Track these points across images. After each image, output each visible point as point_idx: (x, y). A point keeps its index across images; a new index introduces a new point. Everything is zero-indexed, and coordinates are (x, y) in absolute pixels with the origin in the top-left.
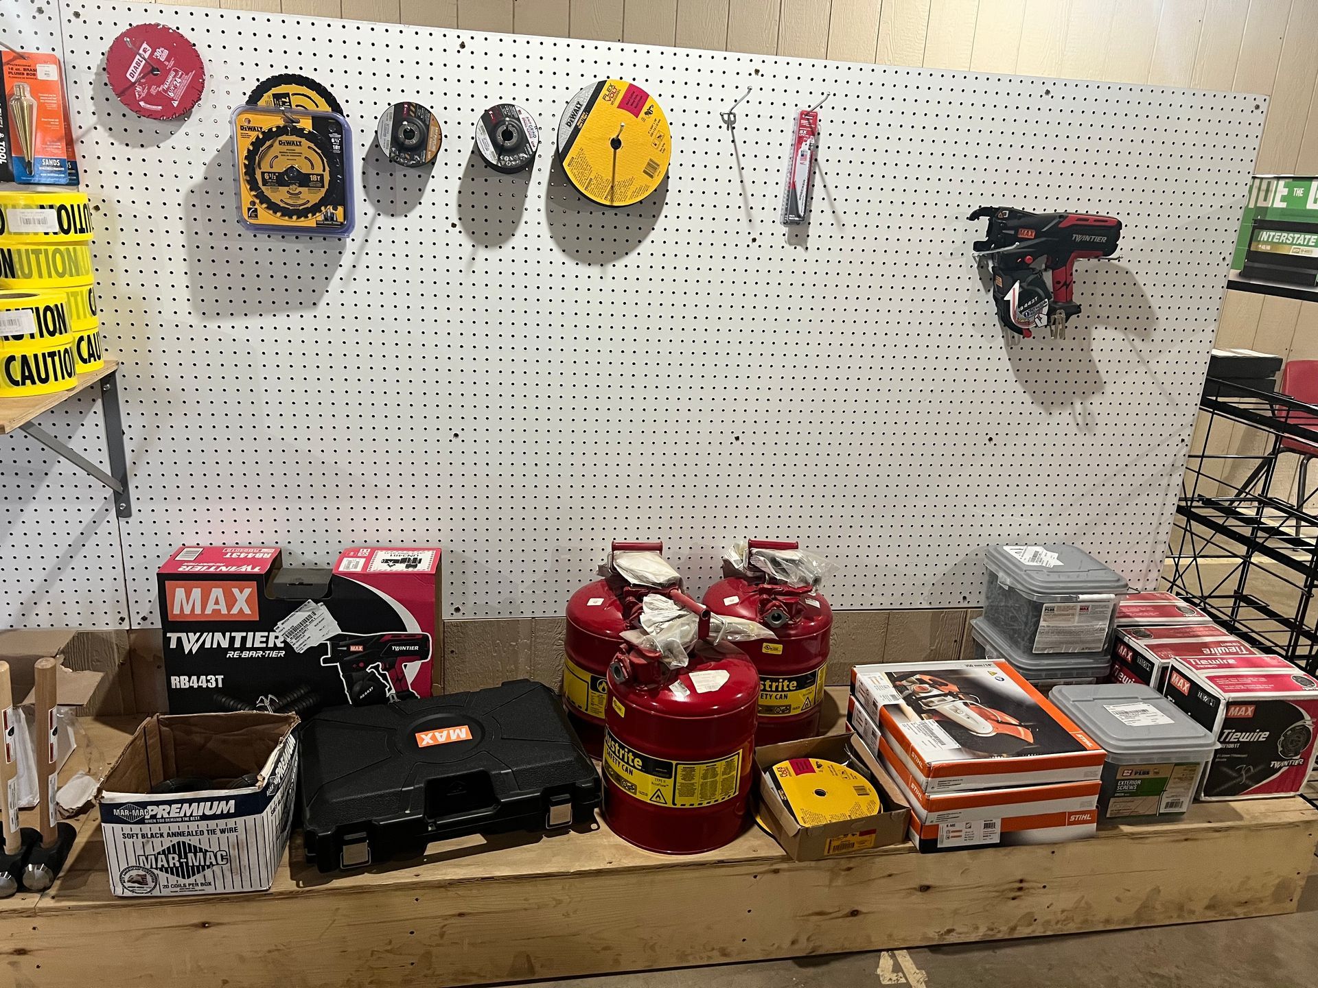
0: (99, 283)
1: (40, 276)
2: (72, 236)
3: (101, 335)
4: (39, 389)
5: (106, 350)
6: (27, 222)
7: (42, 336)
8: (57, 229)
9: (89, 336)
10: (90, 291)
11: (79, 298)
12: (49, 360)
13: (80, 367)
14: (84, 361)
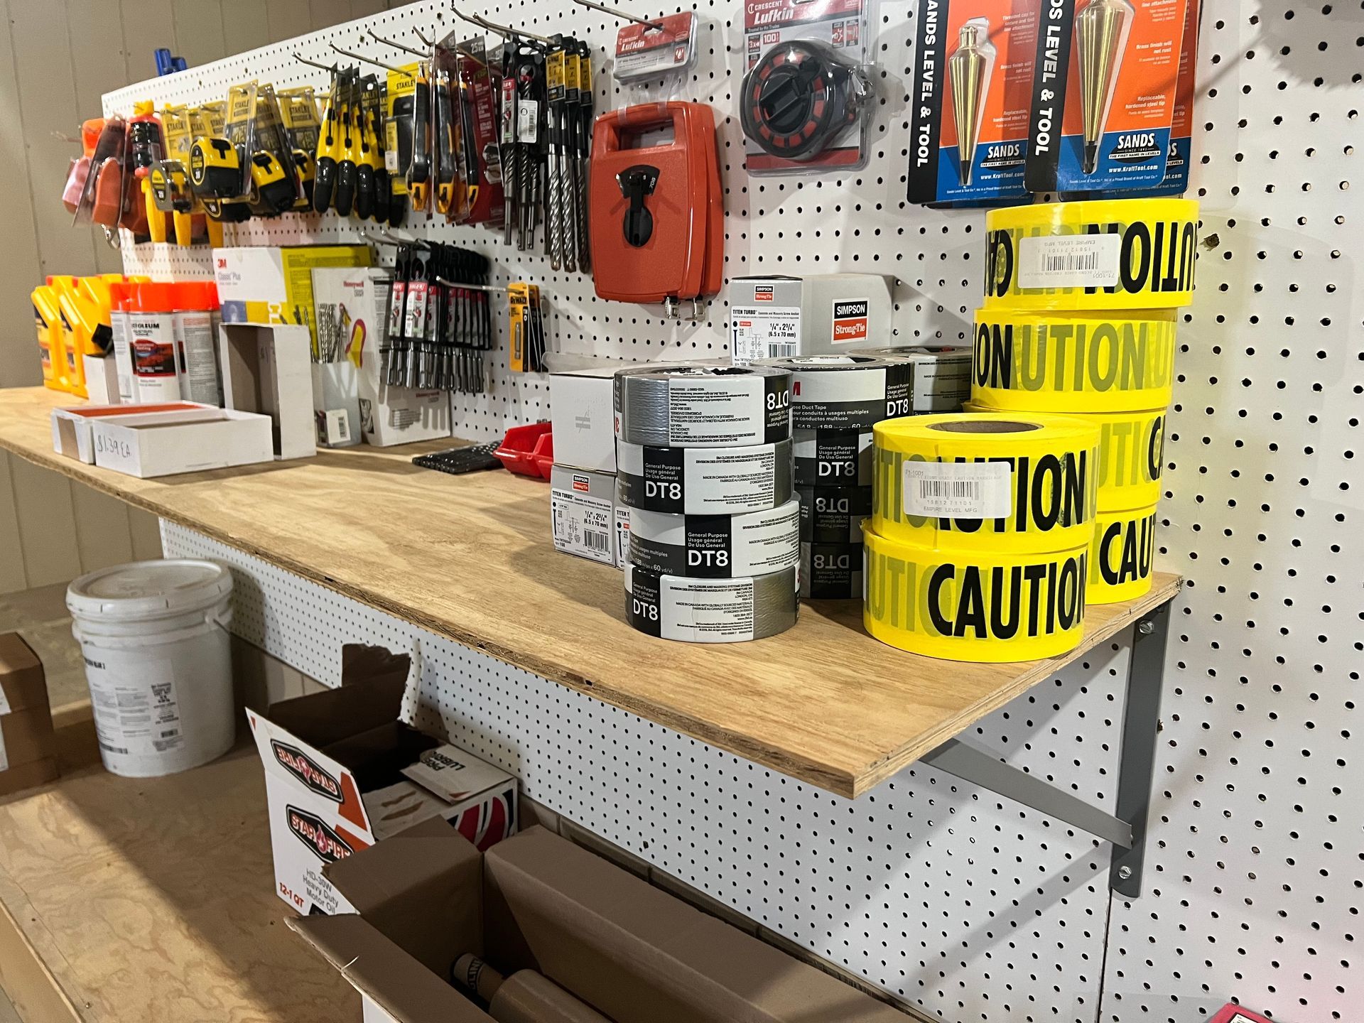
0: (1178, 408)
1: (1059, 386)
2: (1147, 297)
3: (1159, 520)
4: (992, 649)
5: (1163, 550)
6: (1056, 264)
7: (1021, 526)
8: (1114, 279)
9: (1132, 524)
10: (1157, 424)
11: (1130, 439)
12: (1026, 585)
13: (1097, 592)
14: (1111, 578)
